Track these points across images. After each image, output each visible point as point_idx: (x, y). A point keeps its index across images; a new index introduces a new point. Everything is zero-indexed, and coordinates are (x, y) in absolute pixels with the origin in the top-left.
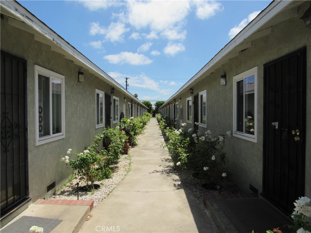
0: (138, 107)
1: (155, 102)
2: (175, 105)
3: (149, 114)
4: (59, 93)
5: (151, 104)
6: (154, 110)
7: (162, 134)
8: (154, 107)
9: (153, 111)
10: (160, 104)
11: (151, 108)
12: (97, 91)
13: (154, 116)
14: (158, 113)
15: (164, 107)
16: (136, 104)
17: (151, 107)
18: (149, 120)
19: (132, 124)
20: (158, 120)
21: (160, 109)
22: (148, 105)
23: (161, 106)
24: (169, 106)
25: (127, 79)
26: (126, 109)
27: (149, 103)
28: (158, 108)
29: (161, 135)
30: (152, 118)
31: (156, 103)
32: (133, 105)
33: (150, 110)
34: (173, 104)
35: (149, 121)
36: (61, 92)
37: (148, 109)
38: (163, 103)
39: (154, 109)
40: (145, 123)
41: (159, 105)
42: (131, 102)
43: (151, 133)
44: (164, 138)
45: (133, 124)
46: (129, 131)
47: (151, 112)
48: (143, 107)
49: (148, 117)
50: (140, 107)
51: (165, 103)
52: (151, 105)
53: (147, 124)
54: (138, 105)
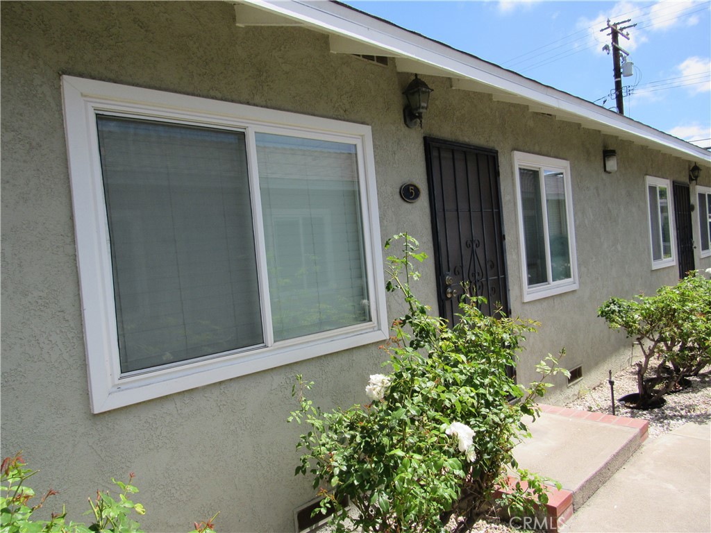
4: (561, 198)
12: (651, 181)
36: (564, 194)
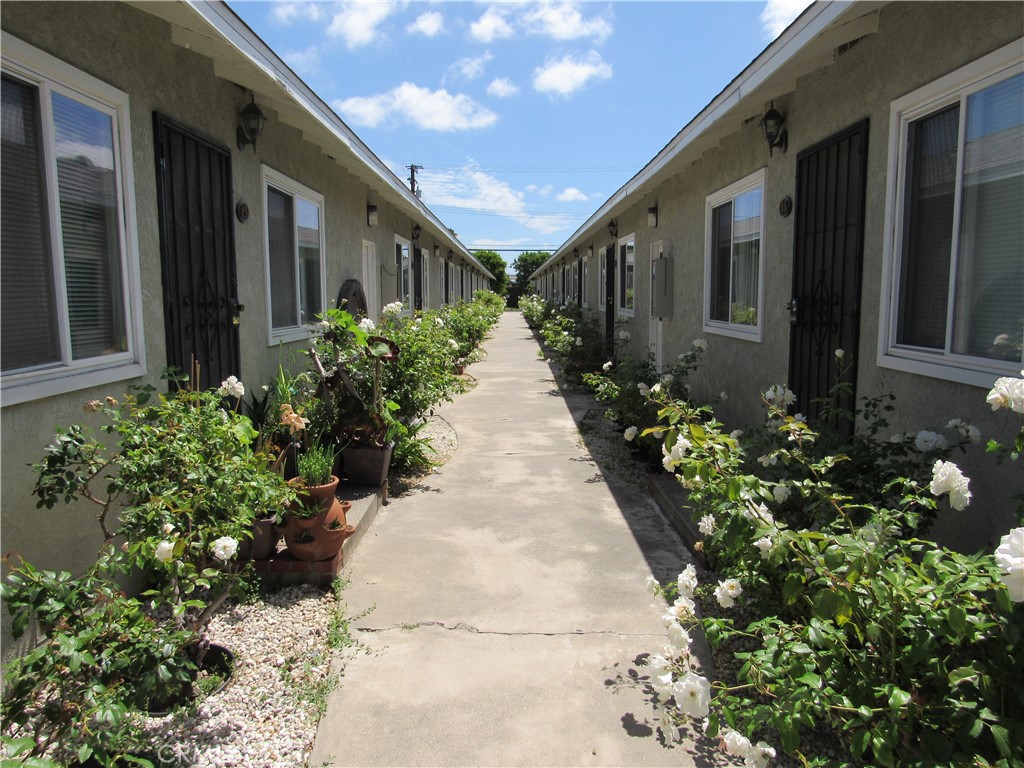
0: (451, 265)
1: (516, 255)
2: (611, 252)
3: (496, 298)
5: (503, 260)
6: (513, 284)
7: (555, 387)
8: (511, 273)
9: (511, 286)
10: (533, 263)
11: (501, 277)
13: (513, 304)
14: (528, 293)
15: (551, 267)
16: (438, 252)
17: (502, 273)
18: (493, 319)
19: (384, 349)
20: (528, 318)
21: (533, 279)
22: (492, 262)
23: (536, 268)
24: (575, 263)
25: (413, 169)
26: (383, 269)
27: (495, 256)
28: (525, 278)
29: (553, 393)
30: (505, 314)
31: (521, 259)
32: (425, 252)
33: (497, 283)
34: (603, 251)
35: (495, 322)
37: (491, 280)
38: (544, 258)
39: (514, 281)
40: (478, 331)
41: (529, 264)
42: (414, 238)
43: (503, 379)
44: (573, 410)
45: (392, 345)
46: (370, 393)
47: (505, 290)
48: (473, 269)
49: (492, 308)
50: (459, 268)
51: (550, 257)
52: (503, 265)
53: (488, 334)
54: (450, 258)
